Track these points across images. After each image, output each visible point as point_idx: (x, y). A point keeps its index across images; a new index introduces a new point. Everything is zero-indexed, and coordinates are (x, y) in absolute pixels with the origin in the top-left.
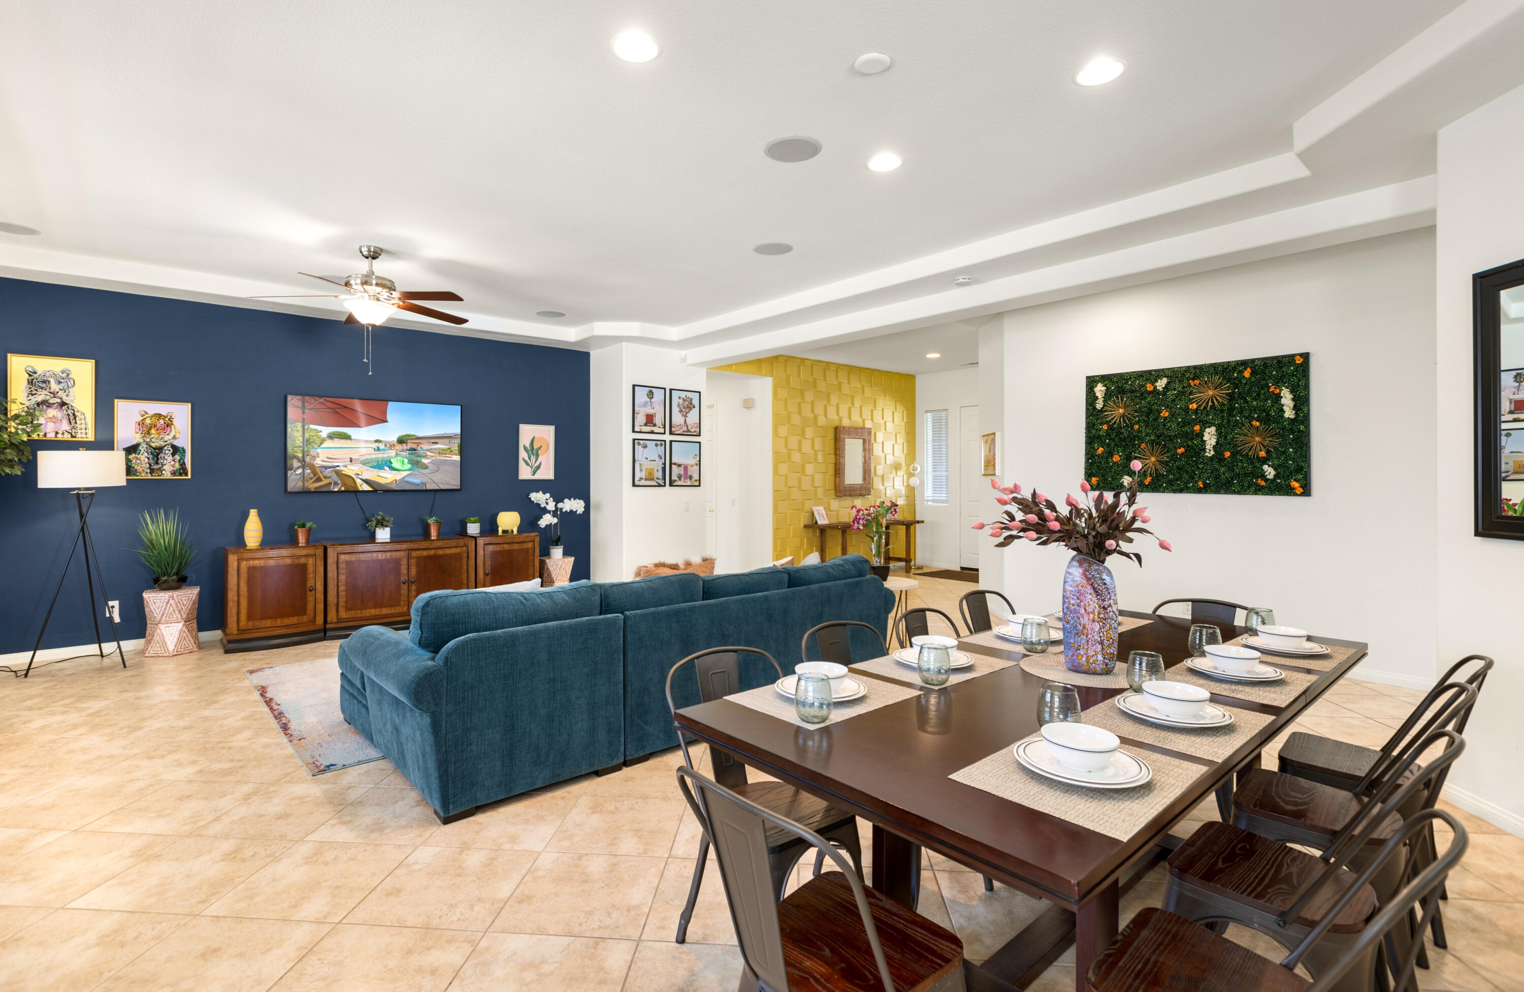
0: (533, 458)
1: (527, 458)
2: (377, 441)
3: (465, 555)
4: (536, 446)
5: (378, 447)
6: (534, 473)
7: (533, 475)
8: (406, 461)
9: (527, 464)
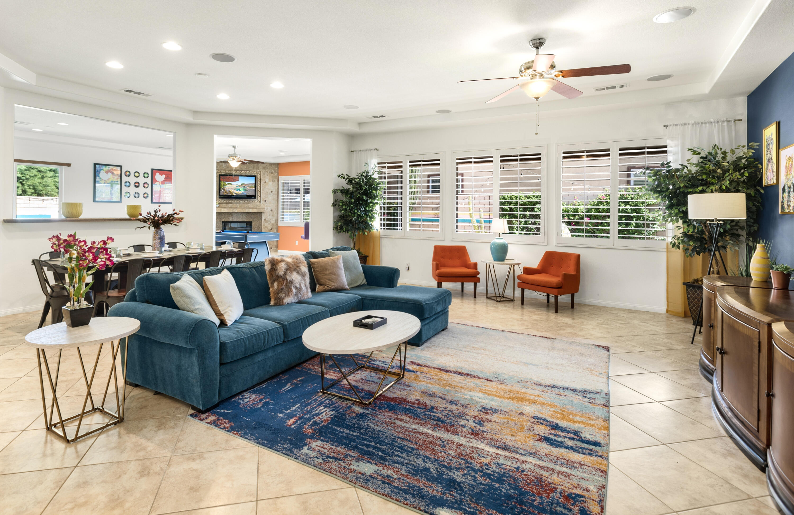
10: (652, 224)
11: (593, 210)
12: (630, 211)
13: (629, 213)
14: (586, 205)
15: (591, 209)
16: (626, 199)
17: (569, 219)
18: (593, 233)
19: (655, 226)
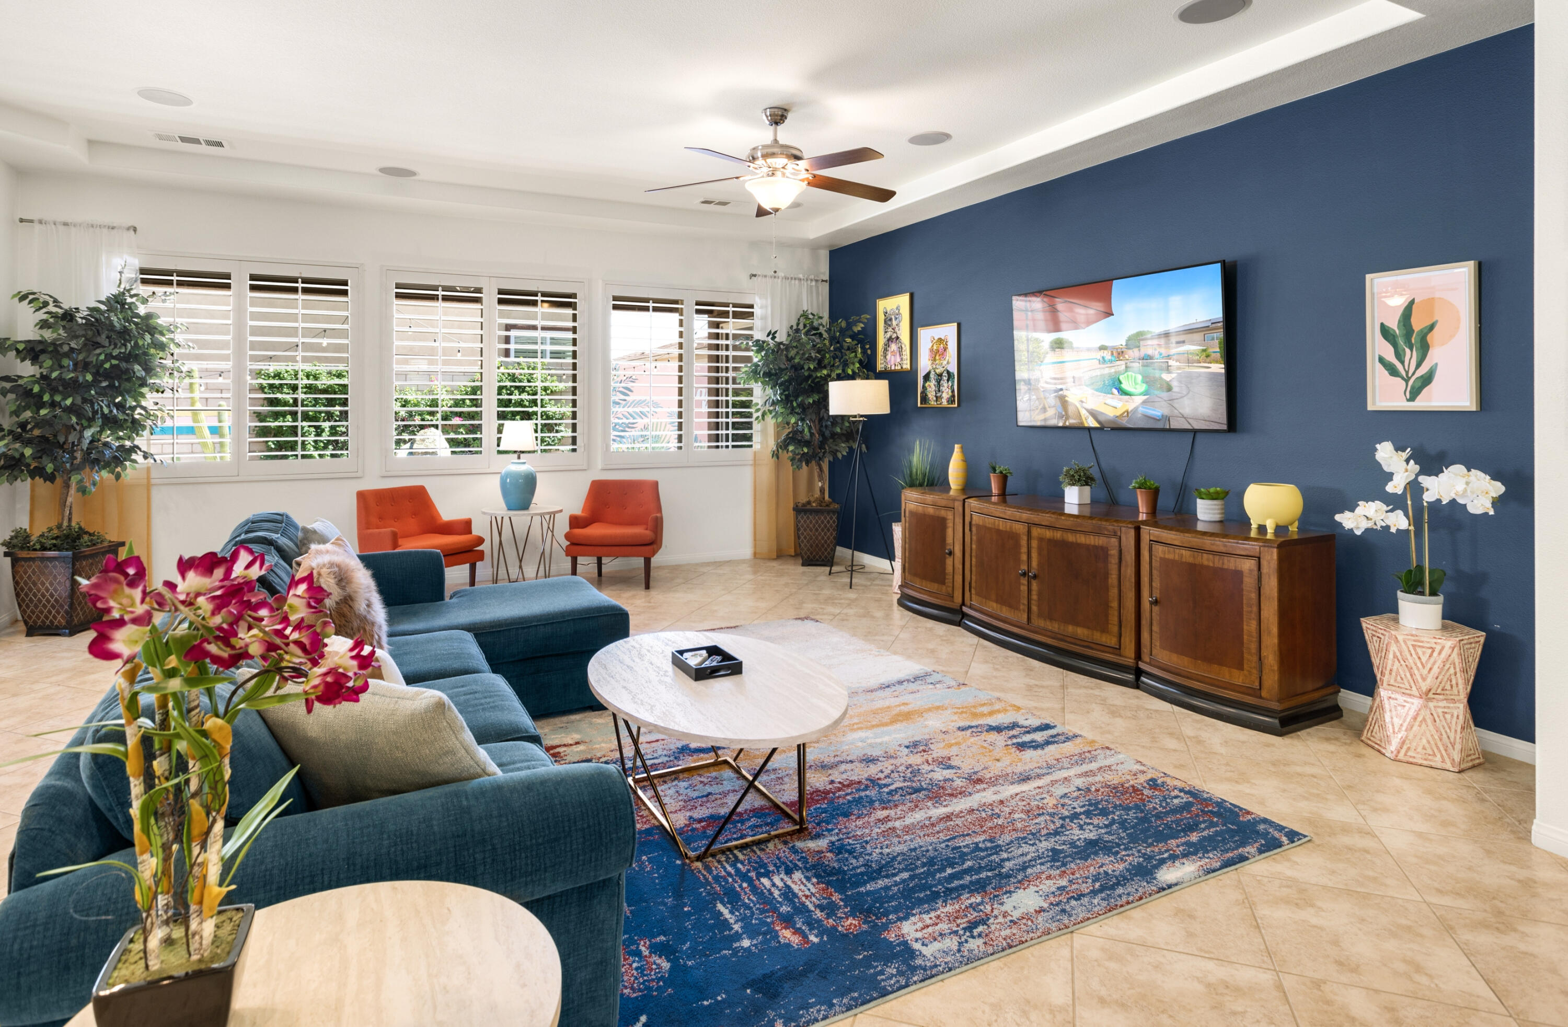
0: (1411, 357)
1: (1390, 356)
2: (1103, 348)
3: (1114, 552)
4: (1418, 324)
5: (1103, 358)
6: (1414, 395)
7: (1412, 398)
8: (1139, 378)
9: (1393, 372)
10: (556, 424)
11: (468, 402)
12: (527, 404)
13: (525, 406)
14: (452, 392)
15: (464, 400)
16: (520, 381)
17: (423, 420)
18: (466, 446)
19: (562, 428)
